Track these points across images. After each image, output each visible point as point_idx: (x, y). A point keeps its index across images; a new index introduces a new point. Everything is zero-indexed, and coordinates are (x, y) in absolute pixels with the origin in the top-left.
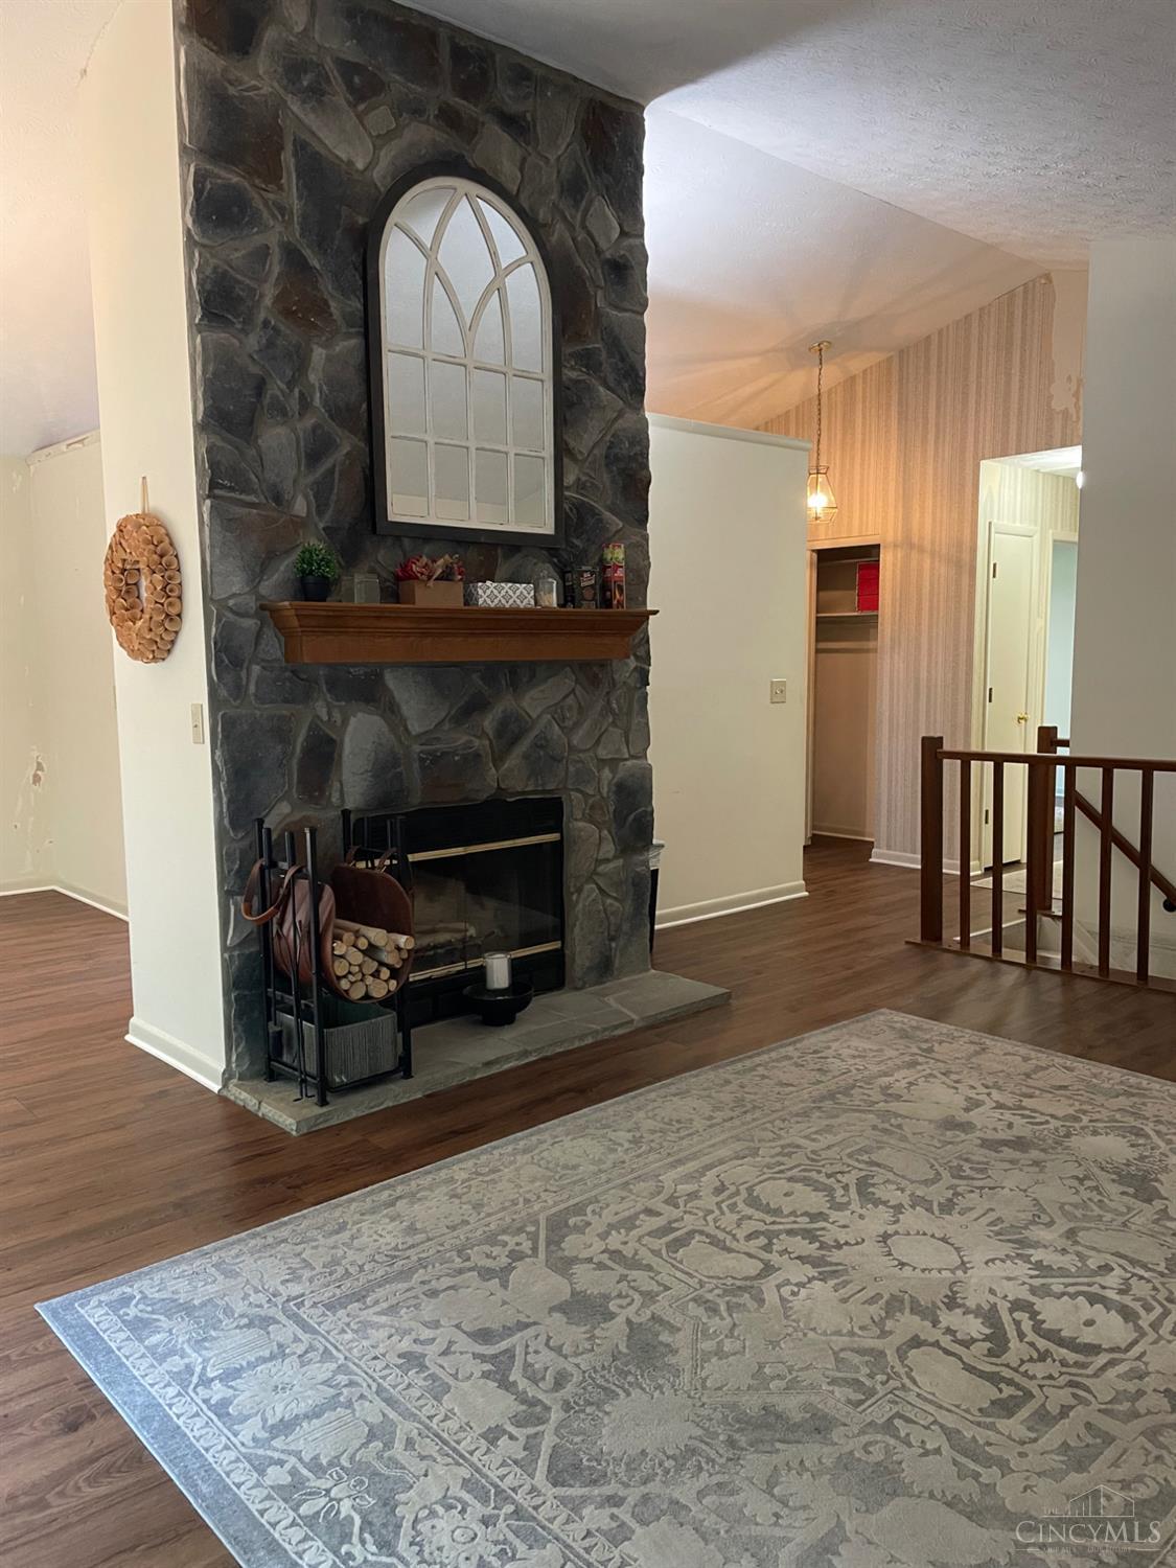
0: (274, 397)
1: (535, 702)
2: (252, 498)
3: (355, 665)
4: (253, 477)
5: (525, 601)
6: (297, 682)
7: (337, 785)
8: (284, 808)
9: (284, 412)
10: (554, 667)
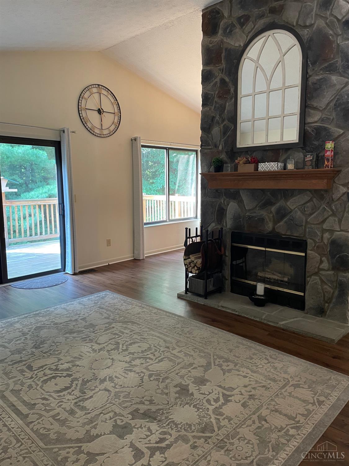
0: (217, 120)
1: (292, 204)
2: (210, 147)
3: (231, 189)
4: (210, 142)
5: (273, 168)
6: (217, 193)
7: (225, 221)
8: (213, 225)
9: (219, 123)
10: (301, 191)
